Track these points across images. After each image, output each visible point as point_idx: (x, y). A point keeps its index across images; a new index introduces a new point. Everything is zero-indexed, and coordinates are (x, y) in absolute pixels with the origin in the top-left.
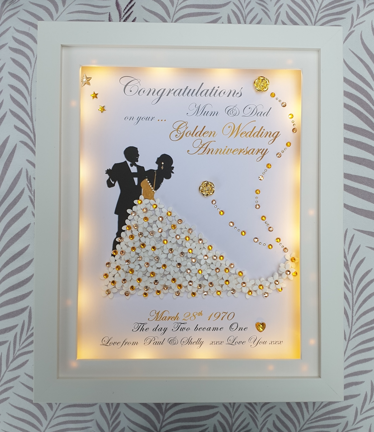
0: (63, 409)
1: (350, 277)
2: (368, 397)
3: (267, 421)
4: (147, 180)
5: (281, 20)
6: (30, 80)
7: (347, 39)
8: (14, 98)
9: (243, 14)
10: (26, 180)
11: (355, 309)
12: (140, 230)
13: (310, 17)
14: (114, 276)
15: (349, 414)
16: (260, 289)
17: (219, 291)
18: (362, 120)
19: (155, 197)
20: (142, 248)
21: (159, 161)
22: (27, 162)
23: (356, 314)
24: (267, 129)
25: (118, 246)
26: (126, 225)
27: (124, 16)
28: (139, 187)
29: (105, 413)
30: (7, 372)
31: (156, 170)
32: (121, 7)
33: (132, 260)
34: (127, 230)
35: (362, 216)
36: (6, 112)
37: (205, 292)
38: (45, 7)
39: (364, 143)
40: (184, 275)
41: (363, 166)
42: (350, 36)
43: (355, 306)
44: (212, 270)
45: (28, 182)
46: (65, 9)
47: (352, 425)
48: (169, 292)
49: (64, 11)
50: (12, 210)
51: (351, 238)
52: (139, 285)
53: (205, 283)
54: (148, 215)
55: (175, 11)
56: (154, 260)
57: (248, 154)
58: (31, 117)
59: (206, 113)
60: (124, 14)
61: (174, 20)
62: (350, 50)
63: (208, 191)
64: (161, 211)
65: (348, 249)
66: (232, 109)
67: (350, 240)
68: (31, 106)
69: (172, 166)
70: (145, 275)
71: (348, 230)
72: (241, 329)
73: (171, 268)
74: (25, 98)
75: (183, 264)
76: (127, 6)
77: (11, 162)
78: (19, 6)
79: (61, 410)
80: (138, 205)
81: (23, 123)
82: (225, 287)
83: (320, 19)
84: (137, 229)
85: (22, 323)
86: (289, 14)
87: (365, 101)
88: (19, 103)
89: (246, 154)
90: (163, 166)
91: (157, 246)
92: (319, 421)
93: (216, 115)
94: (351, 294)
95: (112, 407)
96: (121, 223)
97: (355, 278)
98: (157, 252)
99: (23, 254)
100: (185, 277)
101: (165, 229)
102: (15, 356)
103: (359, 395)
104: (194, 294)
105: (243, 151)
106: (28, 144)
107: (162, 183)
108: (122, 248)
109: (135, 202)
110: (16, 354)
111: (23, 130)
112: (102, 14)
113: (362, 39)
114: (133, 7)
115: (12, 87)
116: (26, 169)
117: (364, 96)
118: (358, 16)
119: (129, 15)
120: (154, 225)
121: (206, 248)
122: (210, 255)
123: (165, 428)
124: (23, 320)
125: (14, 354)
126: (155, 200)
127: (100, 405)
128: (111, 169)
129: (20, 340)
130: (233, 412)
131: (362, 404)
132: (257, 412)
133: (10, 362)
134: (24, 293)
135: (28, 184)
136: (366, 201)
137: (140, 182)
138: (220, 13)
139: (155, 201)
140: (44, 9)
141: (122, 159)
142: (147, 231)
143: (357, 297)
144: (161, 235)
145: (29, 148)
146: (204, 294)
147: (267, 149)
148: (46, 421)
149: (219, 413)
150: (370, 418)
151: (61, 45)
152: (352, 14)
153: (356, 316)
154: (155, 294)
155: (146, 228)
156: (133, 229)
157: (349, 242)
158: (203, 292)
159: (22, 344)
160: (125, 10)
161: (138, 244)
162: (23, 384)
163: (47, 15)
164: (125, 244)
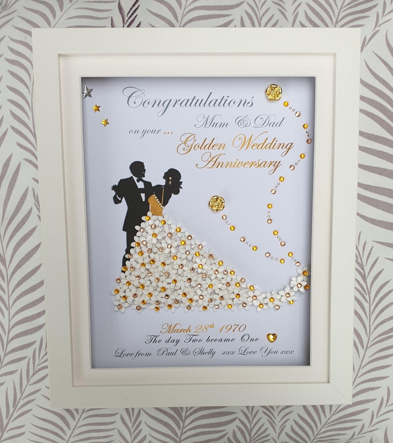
0: (85, 418)
1: (367, 289)
2: (384, 401)
3: (285, 425)
4: (154, 195)
5: (299, 21)
6: (30, 94)
7: (371, 40)
8: (15, 114)
9: (257, 15)
10: (33, 199)
11: (373, 319)
12: (149, 246)
13: (331, 17)
14: (125, 292)
15: (365, 417)
16: (271, 301)
17: (230, 305)
18: (384, 128)
19: (163, 214)
20: (152, 264)
21: (166, 176)
22: (32, 180)
23: (373, 324)
24: (280, 140)
25: (127, 263)
26: (135, 241)
27: (127, 21)
28: (147, 203)
29: (126, 421)
30: (28, 386)
31: (164, 186)
32: (125, 10)
33: (143, 276)
34: (136, 247)
35: (382, 227)
36: (7, 129)
37: (217, 305)
38: (41, 12)
39: (385, 152)
40: (194, 290)
41: (384, 177)
42: (374, 37)
43: (372, 316)
44: (223, 284)
45: (35, 201)
46: (63, 14)
47: (368, 428)
48: (180, 306)
49: (62, 16)
50: (21, 229)
51: (370, 250)
52: (150, 299)
53: (215, 297)
54: (157, 231)
55: (183, 14)
56: (164, 275)
57: (260, 167)
58: (34, 134)
59: (215, 125)
60: (127, 18)
61: (182, 25)
62: (374, 52)
63: (218, 206)
64: (170, 227)
65: (366, 261)
66: (243, 120)
67: (369, 252)
68: (33, 122)
69: (180, 181)
70: (156, 290)
71: (367, 242)
72: (252, 340)
73: (182, 283)
74: (26, 113)
75: (193, 279)
76: (131, 9)
77: (16, 181)
78: (13, 12)
79: (83, 420)
80: (146, 221)
81: (26, 140)
82: (236, 300)
83: (342, 19)
84: (146, 246)
85: (40, 339)
86: (308, 14)
87: (388, 108)
88: (20, 118)
89: (258, 167)
90: (170, 181)
91: (167, 262)
92: (336, 424)
93: (226, 126)
94: (368, 305)
95: (133, 416)
96: (130, 239)
97: (372, 289)
98: (166, 267)
99: (35, 273)
100: (196, 292)
101: (175, 244)
102: (35, 371)
103: (375, 399)
104: (205, 307)
105: (254, 164)
106: (32, 162)
107: (170, 199)
108: (131, 264)
109: (143, 218)
110: (36, 369)
111: (26, 147)
112: (104, 18)
113: (387, 40)
114: (137, 11)
115: (11, 101)
116: (33, 188)
117: (387, 102)
118: (384, 14)
119: (133, 20)
120: (163, 242)
121: (217, 263)
122: (221, 270)
123: (186, 434)
124: (41, 337)
125: (34, 369)
126: (164, 216)
127: (121, 414)
128: (117, 185)
129: (39, 355)
130: (251, 418)
131: (378, 407)
132: (275, 417)
133: (30, 376)
134: (40, 311)
135: (36, 203)
136: (386, 213)
137: (147, 198)
138: (232, 15)
139: (164, 218)
140: (40, 15)
141: (128, 174)
142: (157, 247)
143: (374, 308)
144: (171, 252)
145: (34, 166)
146: (215, 307)
147: (280, 162)
148: (69, 430)
149: (238, 418)
150: (386, 421)
151: (58, 54)
152: (378, 11)
153: (373, 325)
154: (166, 308)
155: (156, 244)
156: (142, 246)
157: (368, 254)
158: (214, 305)
159: (41, 359)
160: (128, 13)
161: (147, 260)
162: (44, 396)
163: (43, 21)
164: (135, 261)
